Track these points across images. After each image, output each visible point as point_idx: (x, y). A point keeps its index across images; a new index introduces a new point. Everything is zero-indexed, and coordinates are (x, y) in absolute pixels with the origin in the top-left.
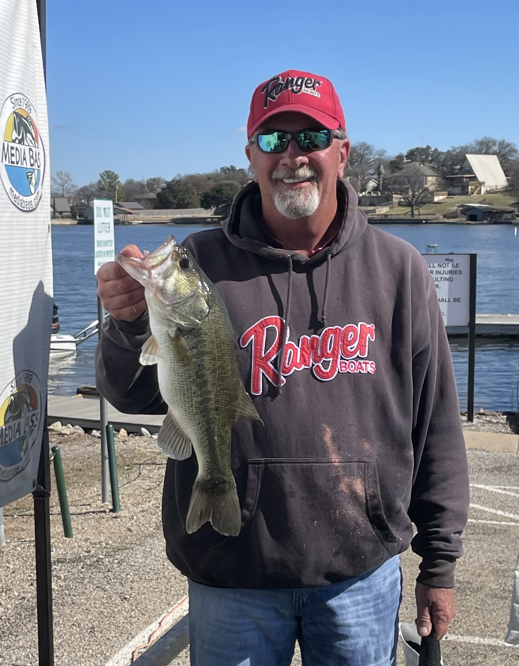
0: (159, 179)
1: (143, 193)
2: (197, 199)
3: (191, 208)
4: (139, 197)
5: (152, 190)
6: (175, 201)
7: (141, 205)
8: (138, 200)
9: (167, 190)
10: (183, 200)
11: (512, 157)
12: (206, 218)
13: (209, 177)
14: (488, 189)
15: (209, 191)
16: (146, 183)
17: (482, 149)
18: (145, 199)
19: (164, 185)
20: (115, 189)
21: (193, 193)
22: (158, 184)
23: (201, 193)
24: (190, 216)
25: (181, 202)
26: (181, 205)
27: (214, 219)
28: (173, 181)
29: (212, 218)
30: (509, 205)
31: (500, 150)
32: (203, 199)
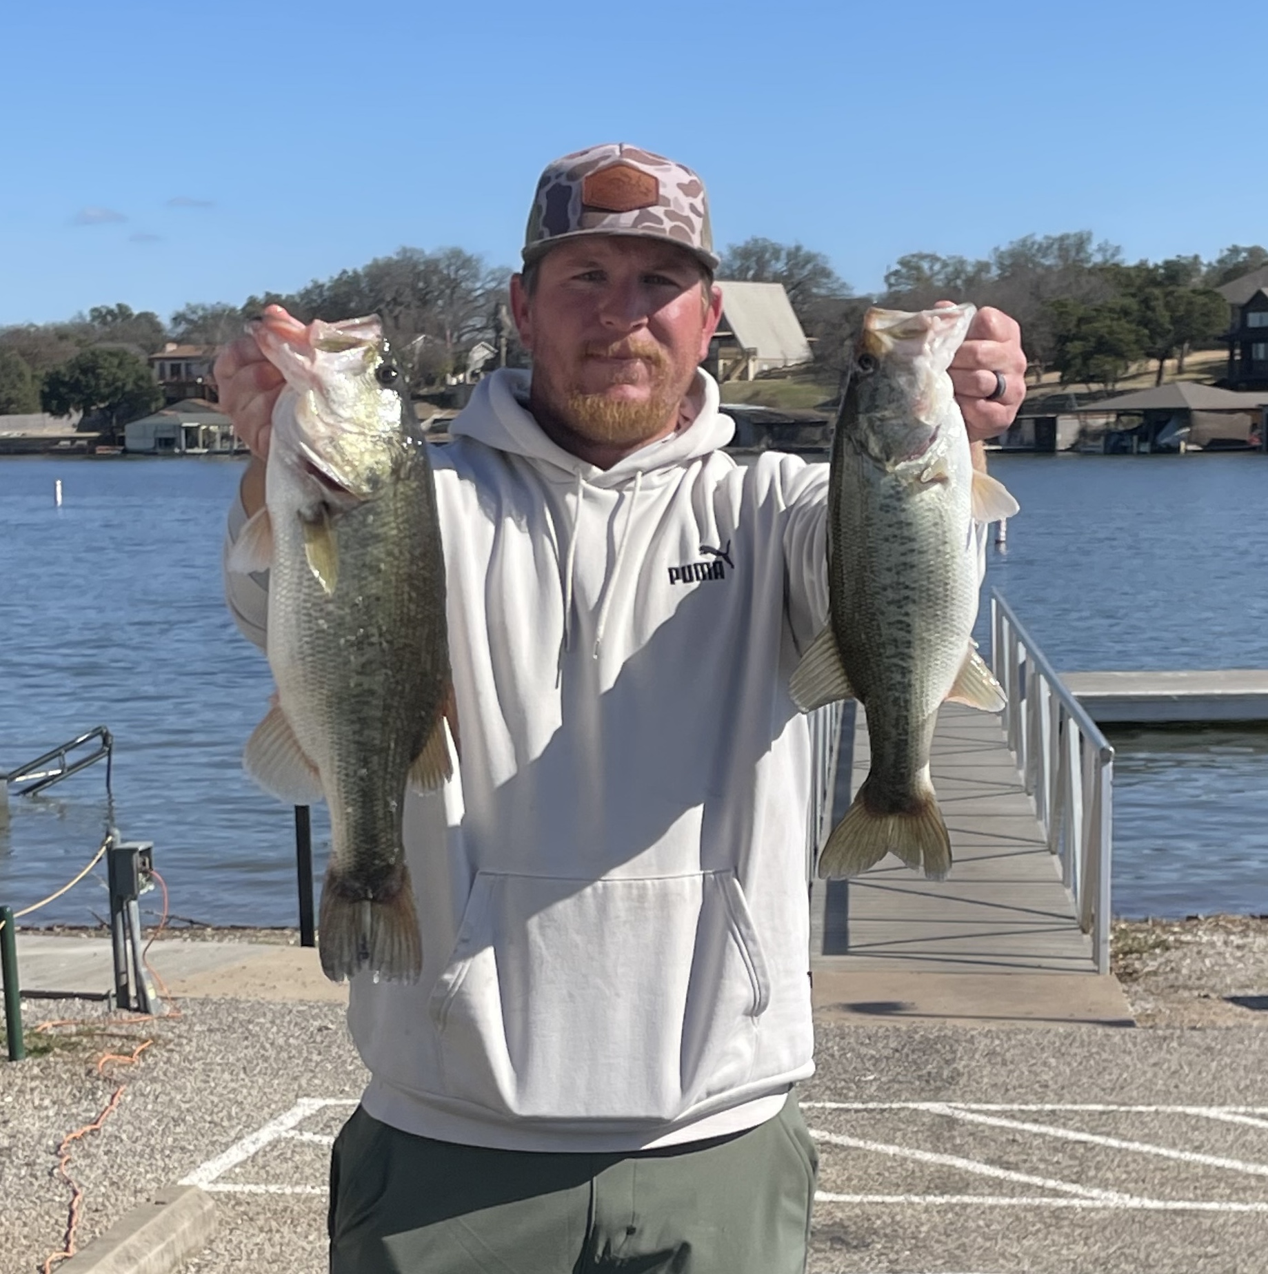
2: (31, 390)
3: (16, 413)
11: (818, 286)
12: (56, 440)
13: (61, 334)
14: (766, 367)
15: (63, 369)
17: (748, 269)
21: (21, 376)
23: (42, 373)
24: (15, 434)
27: (78, 442)
29: (73, 440)
30: (815, 407)
31: (790, 270)
32: (47, 389)
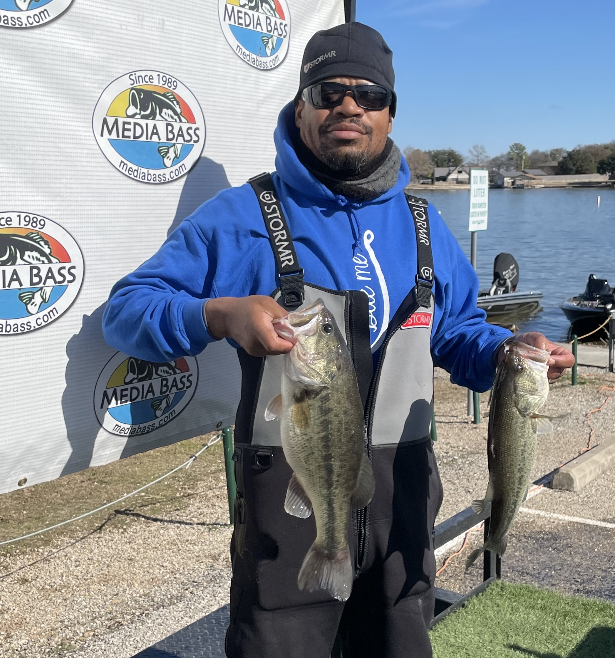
0: (561, 149)
1: (546, 161)
2: (594, 166)
3: (588, 174)
4: (543, 165)
5: (554, 159)
6: (574, 168)
7: (544, 171)
8: (542, 168)
9: (568, 159)
10: (582, 166)
12: (601, 183)
13: (606, 147)
15: (605, 159)
16: (549, 153)
18: (548, 167)
19: (565, 155)
20: (522, 159)
21: (591, 161)
22: (560, 154)
23: (598, 160)
24: (587, 180)
25: (580, 169)
26: (580, 171)
27: (608, 183)
28: (573, 151)
29: (606, 182)
32: (599, 166)
